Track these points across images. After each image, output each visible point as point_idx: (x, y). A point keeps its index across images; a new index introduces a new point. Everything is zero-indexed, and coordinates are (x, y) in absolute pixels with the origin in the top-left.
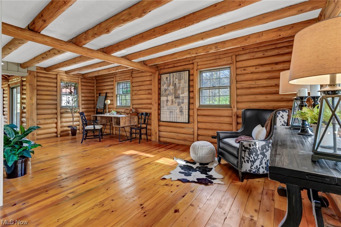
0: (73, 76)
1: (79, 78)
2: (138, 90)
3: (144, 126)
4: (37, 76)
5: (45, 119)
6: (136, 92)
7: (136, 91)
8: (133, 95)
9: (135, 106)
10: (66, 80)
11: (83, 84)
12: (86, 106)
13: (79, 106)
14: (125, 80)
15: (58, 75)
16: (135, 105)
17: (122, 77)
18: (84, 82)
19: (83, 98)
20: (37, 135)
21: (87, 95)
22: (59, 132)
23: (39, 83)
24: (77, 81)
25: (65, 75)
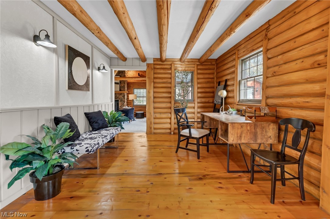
0: (188, 63)
1: (195, 64)
2: (282, 62)
3: (295, 154)
4: (154, 69)
5: (160, 113)
6: (276, 69)
7: (274, 66)
8: (267, 77)
9: (271, 101)
10: (180, 69)
11: (199, 71)
12: (203, 100)
13: (194, 101)
14: (253, 50)
15: (172, 64)
16: (272, 97)
17: (249, 46)
18: (200, 69)
19: (199, 90)
20: (155, 129)
21: (204, 85)
22: (173, 129)
23: (156, 76)
24: (192, 69)
25: (180, 63)
